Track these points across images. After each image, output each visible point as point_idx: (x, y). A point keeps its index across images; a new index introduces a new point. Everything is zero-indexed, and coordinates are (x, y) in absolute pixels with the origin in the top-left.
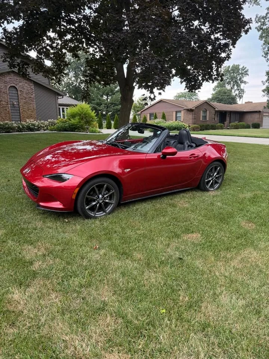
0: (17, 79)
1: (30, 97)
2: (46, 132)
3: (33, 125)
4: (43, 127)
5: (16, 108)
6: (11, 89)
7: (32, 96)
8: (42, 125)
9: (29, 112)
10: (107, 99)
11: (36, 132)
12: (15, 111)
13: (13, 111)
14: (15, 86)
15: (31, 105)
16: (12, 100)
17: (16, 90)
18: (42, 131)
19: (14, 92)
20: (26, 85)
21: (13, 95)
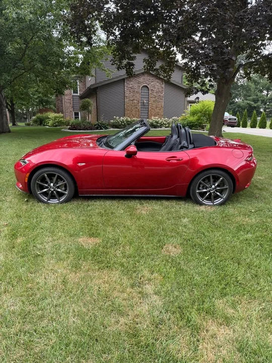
0: (150, 79)
1: (160, 96)
2: (166, 129)
3: (157, 122)
4: (166, 124)
5: (145, 106)
6: (143, 89)
7: (162, 95)
8: (165, 123)
9: (157, 110)
10: (267, 94)
11: (158, 129)
12: (144, 109)
13: (142, 109)
14: (147, 85)
15: (160, 103)
16: (143, 99)
17: (147, 89)
18: (163, 128)
19: (146, 91)
20: (157, 84)
21: (145, 94)
